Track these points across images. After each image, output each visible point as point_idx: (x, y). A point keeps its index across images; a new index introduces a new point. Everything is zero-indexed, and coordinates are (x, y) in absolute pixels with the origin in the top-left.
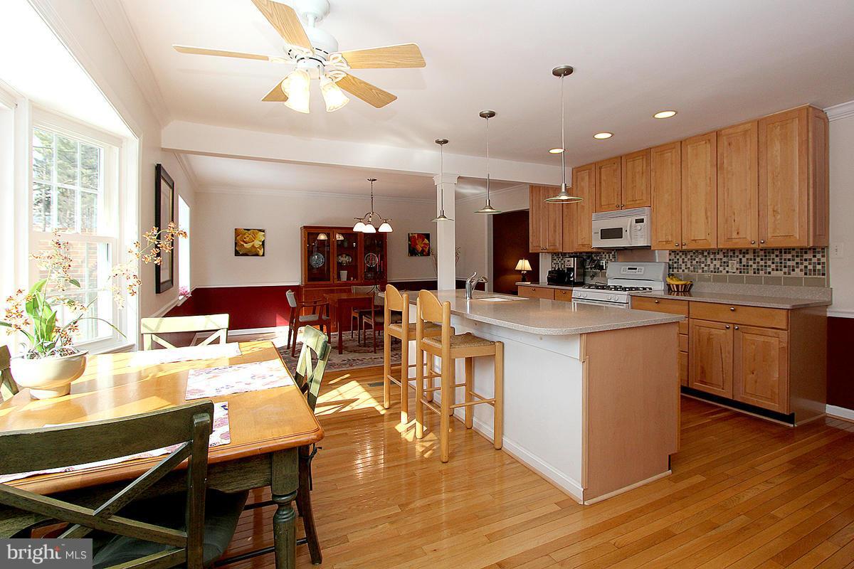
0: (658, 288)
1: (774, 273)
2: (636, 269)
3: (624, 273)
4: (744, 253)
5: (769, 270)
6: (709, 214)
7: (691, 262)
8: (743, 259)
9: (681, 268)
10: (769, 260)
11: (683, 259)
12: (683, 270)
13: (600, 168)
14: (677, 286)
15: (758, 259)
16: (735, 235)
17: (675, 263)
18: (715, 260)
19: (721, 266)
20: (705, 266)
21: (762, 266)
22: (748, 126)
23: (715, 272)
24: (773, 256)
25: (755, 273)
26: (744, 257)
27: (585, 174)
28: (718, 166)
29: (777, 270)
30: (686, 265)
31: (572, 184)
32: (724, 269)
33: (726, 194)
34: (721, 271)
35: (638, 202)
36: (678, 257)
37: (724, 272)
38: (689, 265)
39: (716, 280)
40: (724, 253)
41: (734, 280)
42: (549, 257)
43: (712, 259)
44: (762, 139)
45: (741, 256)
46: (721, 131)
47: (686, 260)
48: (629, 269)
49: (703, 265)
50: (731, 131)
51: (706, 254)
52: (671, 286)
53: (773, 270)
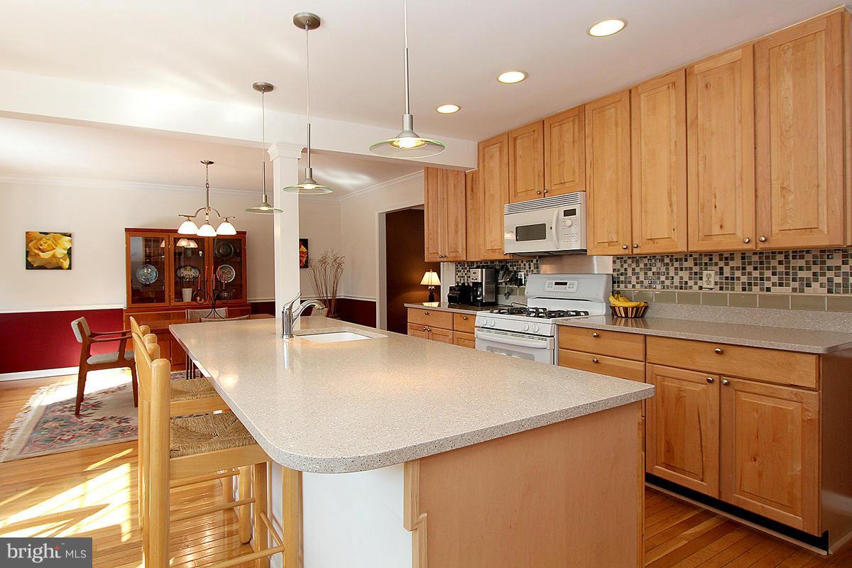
0: (597, 313)
1: (776, 290)
2: (566, 284)
3: (550, 289)
4: (726, 259)
5: (767, 284)
6: (674, 199)
7: (646, 274)
8: (725, 268)
9: (630, 283)
10: (768, 268)
11: (634, 269)
12: (634, 286)
13: (515, 139)
14: (626, 309)
15: (749, 268)
16: (716, 230)
17: (622, 274)
18: (682, 269)
19: (690, 279)
20: (667, 278)
21: (756, 278)
22: (737, 54)
23: (681, 288)
24: (774, 263)
25: (744, 289)
26: (727, 264)
27: (495, 150)
28: (688, 123)
29: (781, 285)
30: (638, 278)
31: (478, 166)
32: (696, 283)
33: (701, 166)
34: (691, 287)
35: (567, 185)
36: (626, 266)
37: (696, 288)
38: (642, 278)
39: (684, 299)
40: (695, 259)
41: (711, 300)
42: (453, 267)
43: (676, 269)
44: (761, 72)
45: (721, 264)
46: (692, 67)
47: (637, 270)
48: (556, 284)
49: (663, 278)
50: (710, 65)
51: (667, 260)
52: (617, 309)
53: (774, 284)
